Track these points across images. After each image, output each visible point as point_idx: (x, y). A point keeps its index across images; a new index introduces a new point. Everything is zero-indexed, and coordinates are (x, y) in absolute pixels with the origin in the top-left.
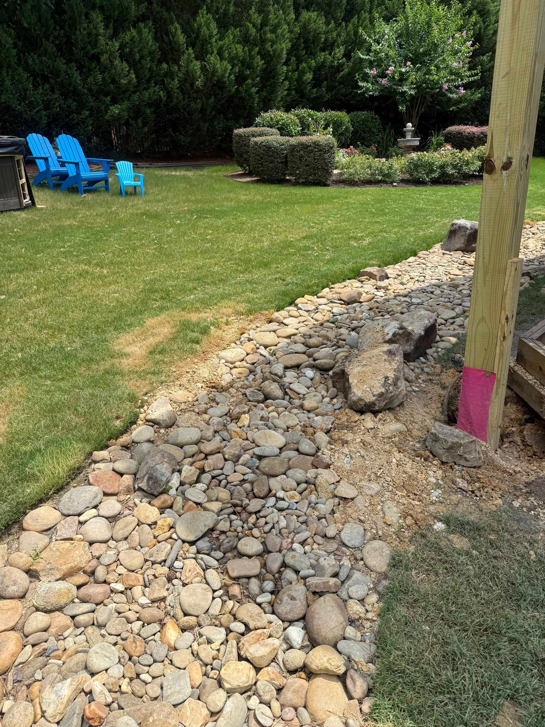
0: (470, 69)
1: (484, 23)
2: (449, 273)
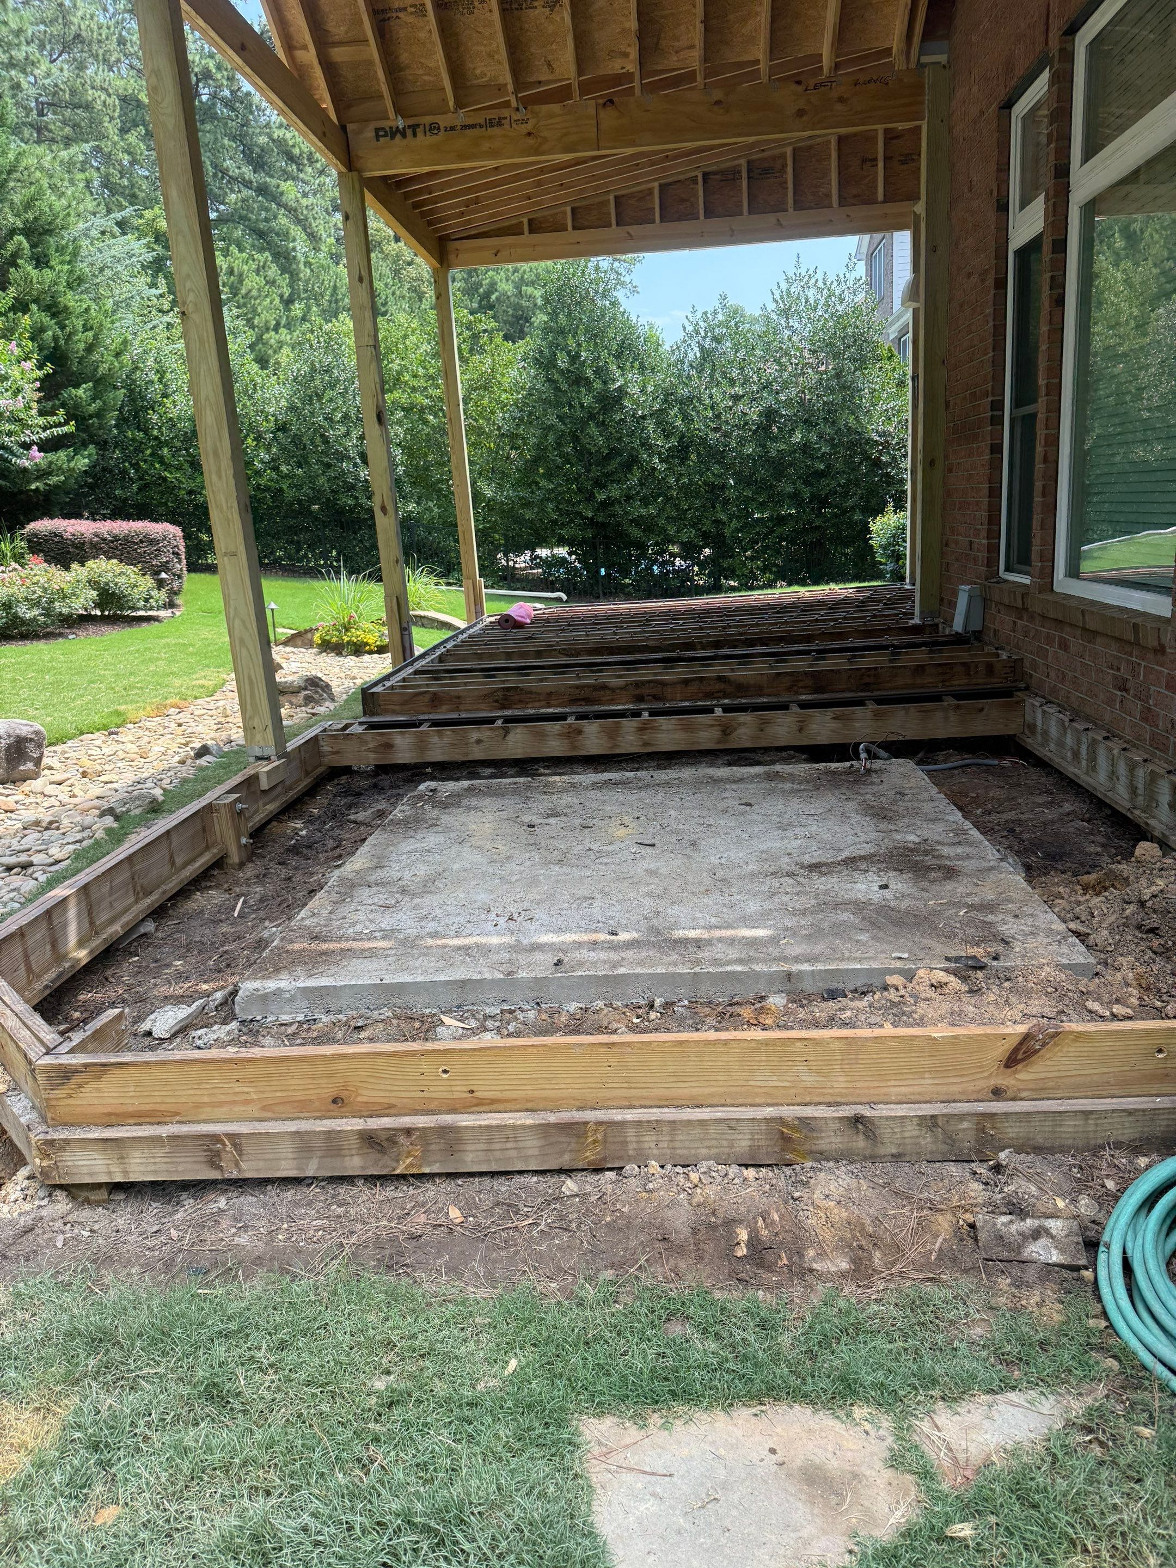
0: (42, 413)
1: (63, 327)
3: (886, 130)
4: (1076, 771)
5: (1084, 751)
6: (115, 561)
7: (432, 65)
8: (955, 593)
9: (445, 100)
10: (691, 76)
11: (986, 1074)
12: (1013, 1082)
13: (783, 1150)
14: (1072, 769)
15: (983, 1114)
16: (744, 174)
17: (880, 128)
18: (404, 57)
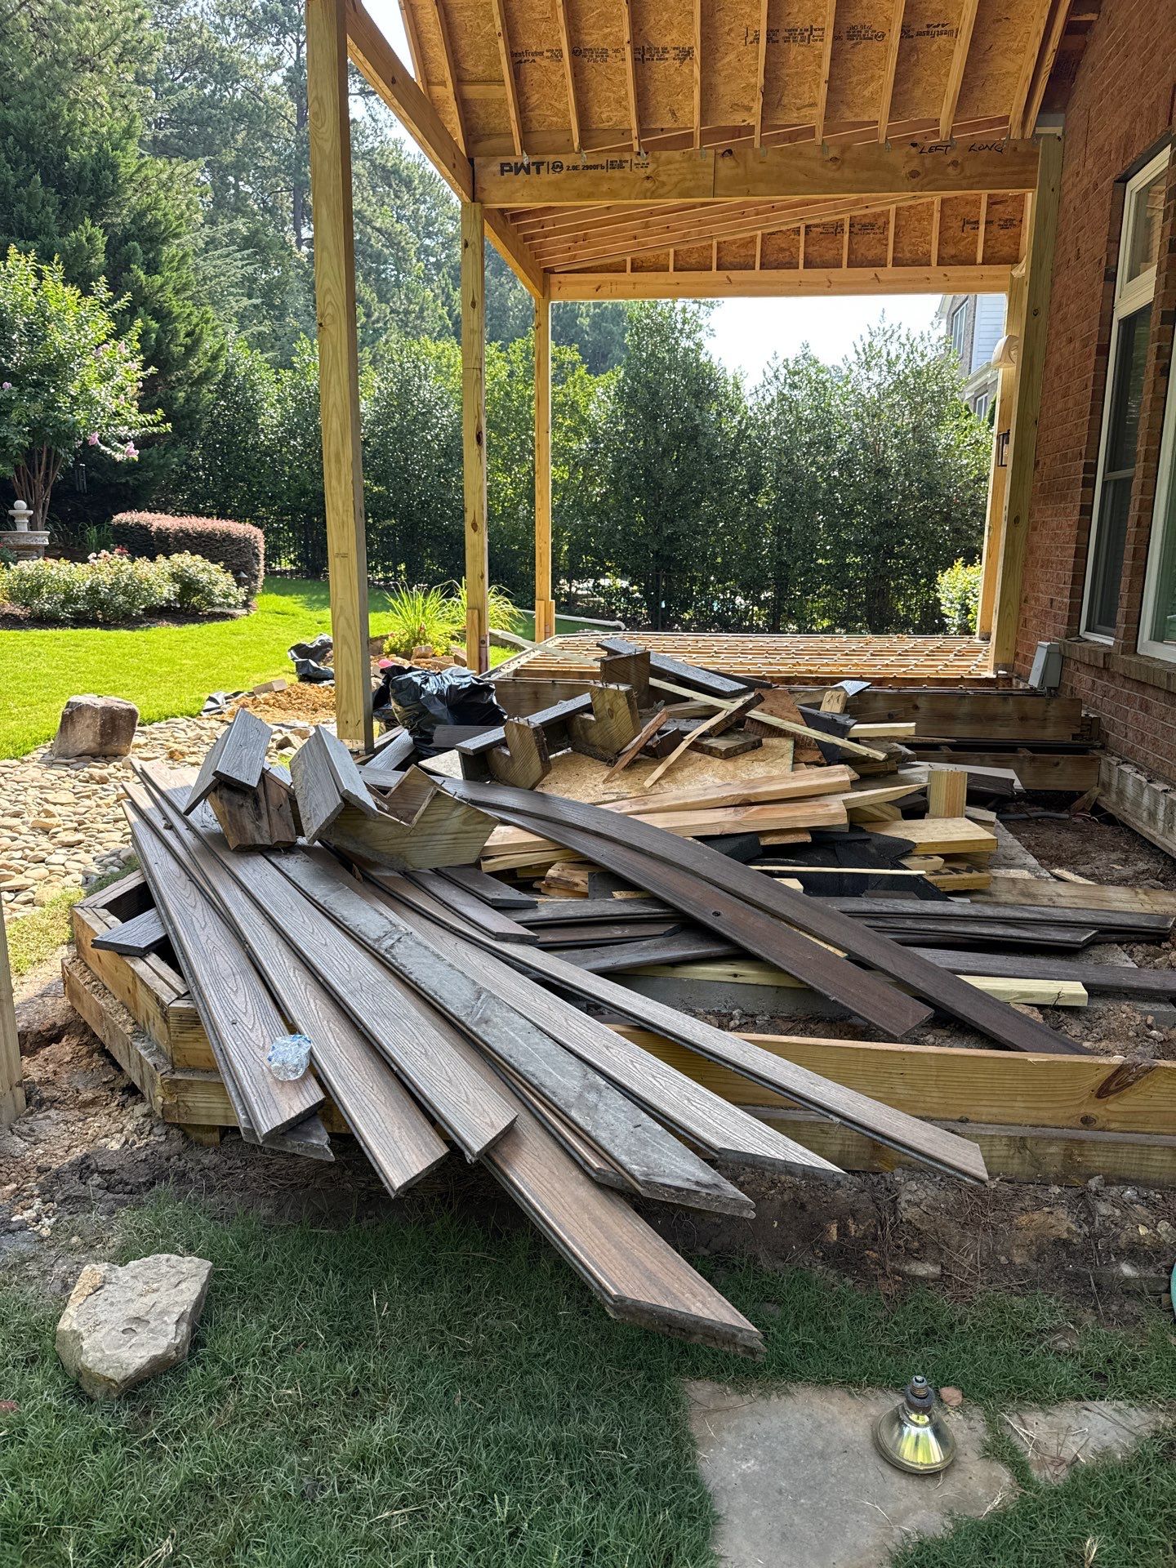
0: (141, 411)
1: (166, 331)
2: (46, 801)
3: (989, 196)
4: (1152, 832)
5: (1161, 814)
6: (198, 557)
7: (561, 106)
8: (1032, 649)
9: (570, 141)
10: (811, 132)
11: (1077, 1102)
12: (1103, 1113)
13: (872, 1158)
14: (1147, 829)
15: (1072, 1140)
16: (847, 228)
17: (984, 194)
18: (534, 99)
